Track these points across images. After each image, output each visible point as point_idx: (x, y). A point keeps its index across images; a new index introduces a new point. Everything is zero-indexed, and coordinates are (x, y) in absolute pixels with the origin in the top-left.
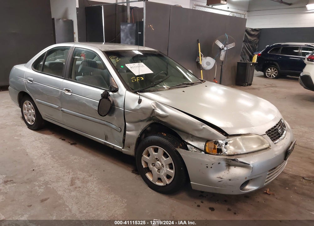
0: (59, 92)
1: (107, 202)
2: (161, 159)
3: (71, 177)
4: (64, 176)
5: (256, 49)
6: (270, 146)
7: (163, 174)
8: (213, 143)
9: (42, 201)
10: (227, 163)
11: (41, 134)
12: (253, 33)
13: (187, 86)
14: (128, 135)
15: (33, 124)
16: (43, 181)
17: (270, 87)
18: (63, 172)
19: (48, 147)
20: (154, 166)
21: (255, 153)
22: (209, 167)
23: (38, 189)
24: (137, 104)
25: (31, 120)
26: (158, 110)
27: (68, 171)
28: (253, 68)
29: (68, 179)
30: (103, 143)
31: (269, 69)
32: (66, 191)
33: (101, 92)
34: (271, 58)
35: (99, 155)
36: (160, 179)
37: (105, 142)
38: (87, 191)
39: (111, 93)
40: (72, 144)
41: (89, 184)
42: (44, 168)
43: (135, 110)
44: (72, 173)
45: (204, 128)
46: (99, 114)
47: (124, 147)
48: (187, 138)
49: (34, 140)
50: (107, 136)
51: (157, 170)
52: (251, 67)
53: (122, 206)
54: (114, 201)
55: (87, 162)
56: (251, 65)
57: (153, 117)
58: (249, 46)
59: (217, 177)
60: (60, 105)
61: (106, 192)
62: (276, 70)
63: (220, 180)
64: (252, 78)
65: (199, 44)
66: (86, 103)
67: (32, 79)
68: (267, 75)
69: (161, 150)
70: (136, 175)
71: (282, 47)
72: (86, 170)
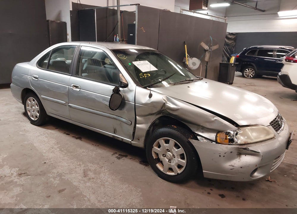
0: (66, 88)
1: (123, 192)
2: (172, 150)
3: (83, 169)
4: (75, 168)
5: (233, 52)
6: (275, 136)
7: (173, 164)
8: (225, 134)
9: (60, 191)
10: (238, 151)
11: (44, 129)
12: (230, 37)
13: (189, 82)
14: (139, 128)
15: (36, 119)
16: (56, 173)
17: (249, 86)
18: (74, 164)
19: (54, 142)
20: (165, 157)
21: (263, 142)
22: (222, 156)
23: (53, 180)
24: (148, 98)
25: (34, 116)
26: (169, 104)
27: (79, 164)
28: (234, 68)
29: (80, 170)
30: (111, 136)
31: (247, 70)
32: (81, 182)
33: (112, 88)
34: (248, 60)
35: (105, 148)
36: (171, 169)
37: (113, 136)
38: (101, 181)
39: (121, 89)
40: (77, 138)
41: (102, 175)
42: (54, 161)
43: (146, 104)
44: (83, 165)
45: (216, 120)
46: (110, 108)
47: (133, 139)
48: (197, 130)
49: (39, 134)
50: (116, 130)
51: (168, 160)
52: (232, 68)
53: (138, 195)
54: (129, 190)
55: (95, 155)
56: (233, 65)
57: (163, 110)
58: (227, 49)
59: (229, 165)
60: (67, 101)
61: (119, 182)
62: (253, 71)
63: (232, 167)
64: (234, 78)
65: (186, 45)
66: (96, 98)
67: (37, 76)
68: (245, 75)
69: (172, 141)
70: (144, 166)
71: (258, 50)
72: (96, 162)
